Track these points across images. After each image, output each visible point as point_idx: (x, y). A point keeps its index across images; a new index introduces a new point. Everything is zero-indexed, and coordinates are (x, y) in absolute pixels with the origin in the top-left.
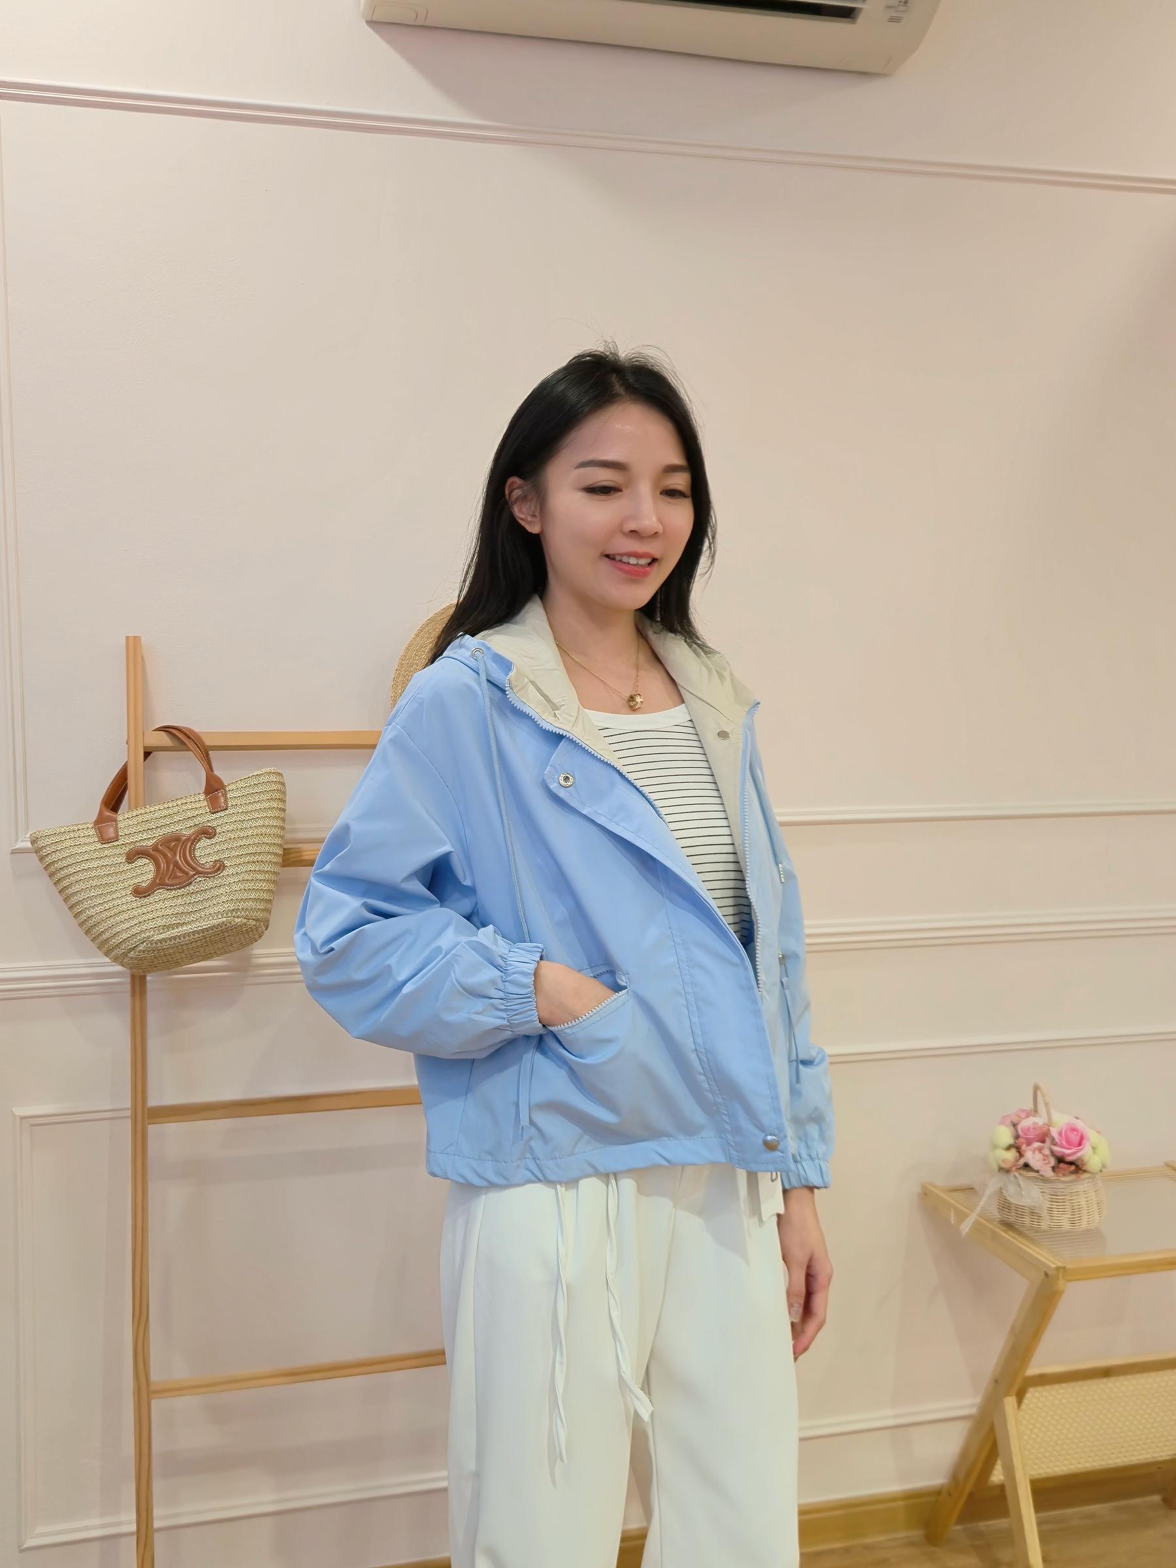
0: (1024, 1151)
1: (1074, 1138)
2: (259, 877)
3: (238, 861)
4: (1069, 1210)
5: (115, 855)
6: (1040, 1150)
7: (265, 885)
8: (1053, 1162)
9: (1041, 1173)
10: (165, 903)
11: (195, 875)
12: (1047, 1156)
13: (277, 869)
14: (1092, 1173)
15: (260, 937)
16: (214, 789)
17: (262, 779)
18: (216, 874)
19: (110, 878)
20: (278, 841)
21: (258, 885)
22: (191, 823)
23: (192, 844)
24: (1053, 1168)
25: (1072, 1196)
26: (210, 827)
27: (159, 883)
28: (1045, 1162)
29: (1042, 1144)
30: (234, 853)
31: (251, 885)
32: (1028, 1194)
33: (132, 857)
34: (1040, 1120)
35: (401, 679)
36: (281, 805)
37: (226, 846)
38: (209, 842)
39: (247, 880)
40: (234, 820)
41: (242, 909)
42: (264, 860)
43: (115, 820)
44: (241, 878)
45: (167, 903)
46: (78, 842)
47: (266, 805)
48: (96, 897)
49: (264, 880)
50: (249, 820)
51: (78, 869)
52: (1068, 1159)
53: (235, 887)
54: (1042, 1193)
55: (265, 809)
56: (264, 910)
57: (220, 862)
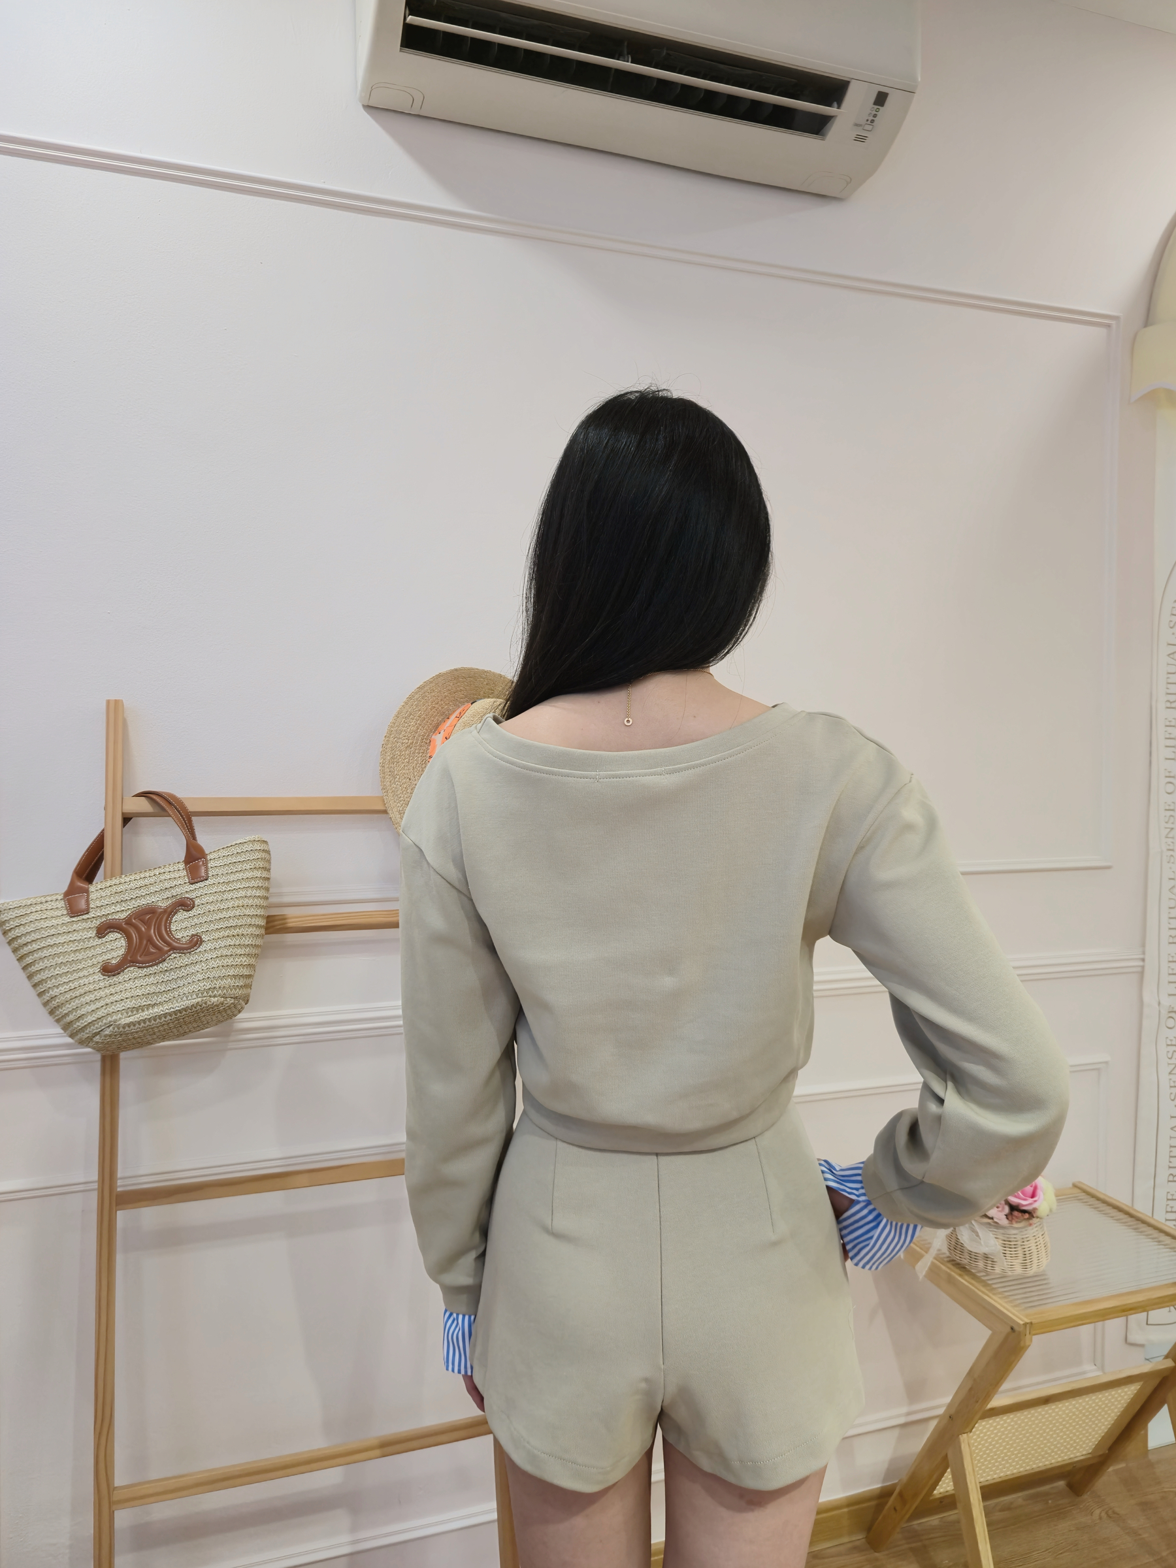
2: (239, 951)
3: (217, 935)
5: (85, 928)
7: (245, 960)
10: (135, 983)
11: (169, 951)
13: (259, 942)
14: (1042, 1219)
15: (240, 1011)
16: (194, 858)
17: (248, 849)
18: (192, 949)
19: (78, 954)
20: (258, 912)
21: (238, 961)
22: (168, 894)
23: (168, 917)
24: (1007, 1216)
25: (1023, 1242)
26: (188, 898)
27: (131, 959)
30: (212, 927)
31: (230, 961)
32: (984, 1240)
33: (103, 930)
35: (390, 746)
36: (265, 874)
37: (205, 918)
38: (186, 914)
39: (226, 956)
40: (214, 890)
41: (220, 987)
42: (245, 933)
43: (87, 891)
44: (219, 954)
45: (138, 983)
46: (45, 916)
47: (249, 874)
48: (61, 975)
49: (244, 955)
50: (230, 890)
51: (42, 945)
52: (1022, 1208)
53: (212, 963)
54: (997, 1239)
55: (248, 878)
56: (244, 986)
57: (198, 936)
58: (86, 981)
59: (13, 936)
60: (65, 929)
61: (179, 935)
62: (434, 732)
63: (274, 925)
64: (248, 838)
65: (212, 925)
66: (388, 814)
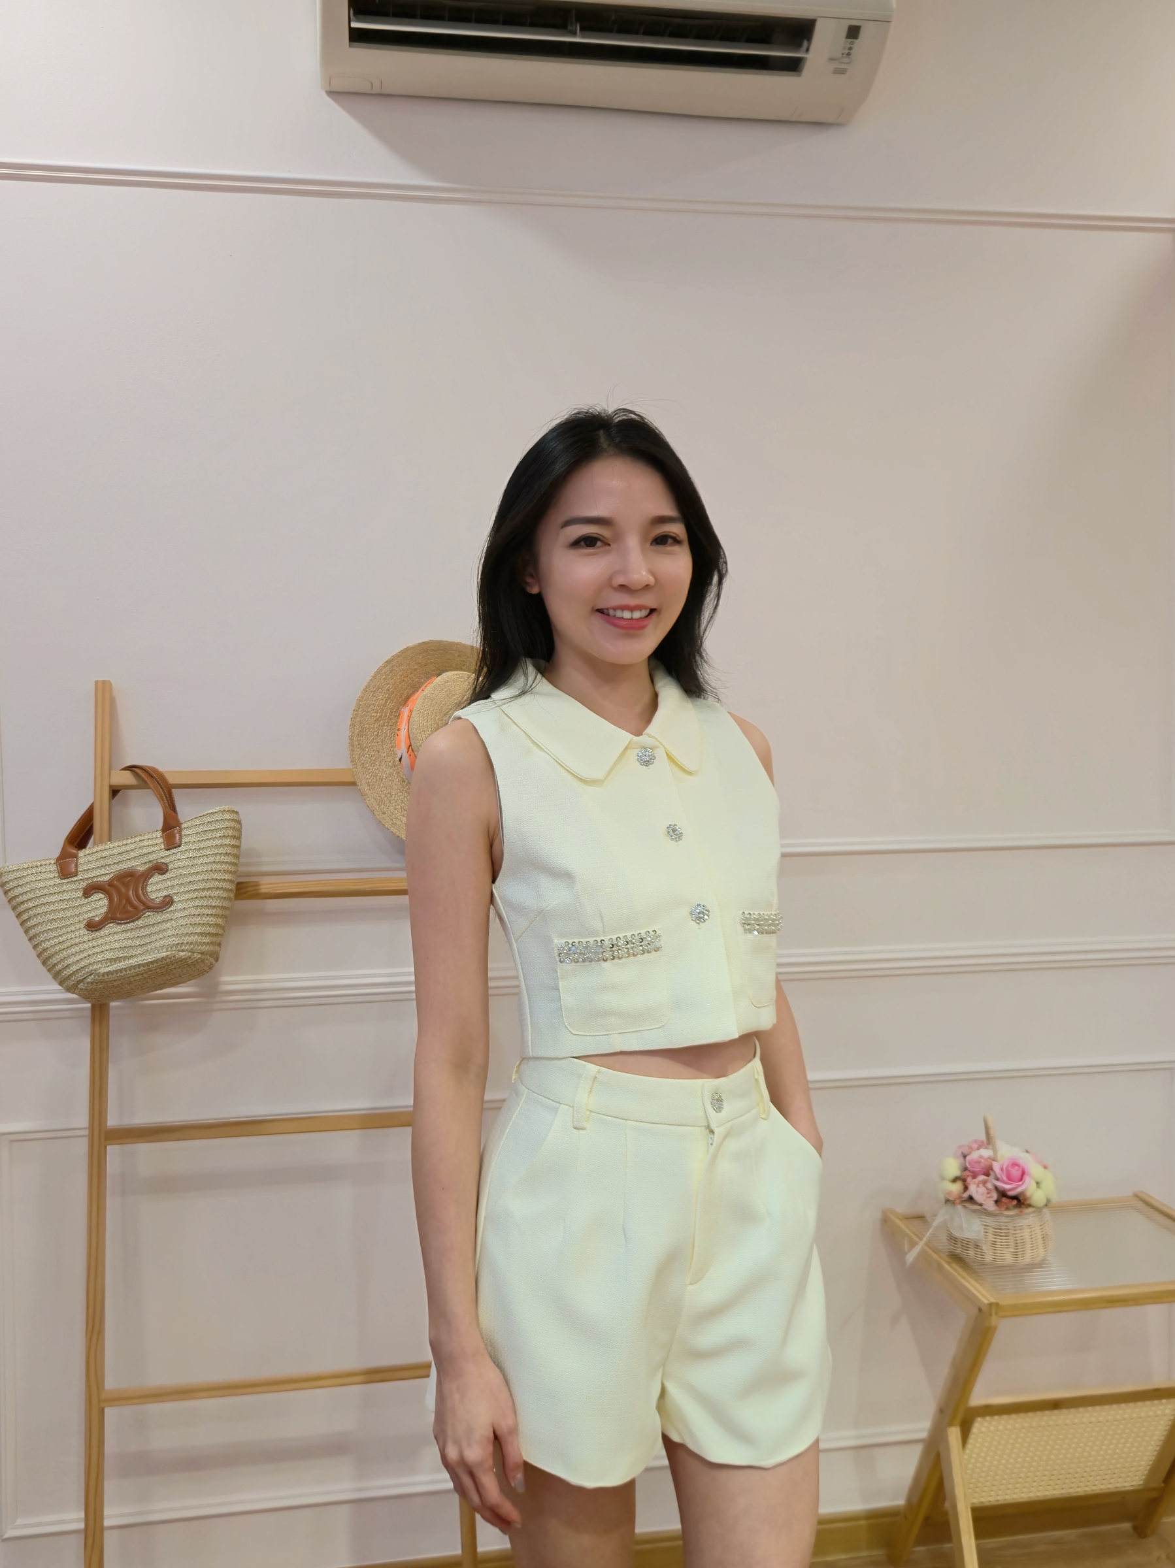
0: (969, 1184)
1: (1015, 1173)
2: (207, 911)
3: (187, 896)
4: (1012, 1244)
5: (73, 889)
6: (984, 1183)
7: (212, 920)
8: (995, 1196)
9: (984, 1206)
10: (115, 937)
11: (144, 910)
12: (990, 1190)
13: (227, 904)
14: (1036, 1207)
15: (210, 968)
16: (170, 826)
17: (215, 818)
18: (165, 909)
19: (67, 912)
20: (226, 877)
21: (205, 920)
22: (145, 859)
23: (145, 880)
24: (995, 1202)
25: (1015, 1230)
26: (163, 863)
27: (110, 917)
28: (989, 1195)
29: (985, 1178)
30: (183, 889)
31: (197, 920)
32: (970, 1227)
33: (88, 891)
34: (986, 1153)
35: (358, 719)
36: (234, 842)
37: (176, 882)
38: (161, 877)
39: (194, 915)
40: (186, 856)
41: (187, 943)
42: (212, 895)
43: (76, 856)
44: (188, 913)
45: (116, 937)
46: (40, 878)
47: (219, 842)
48: (52, 930)
49: (211, 915)
50: (200, 856)
51: (36, 903)
52: (1011, 1193)
53: (181, 922)
54: (986, 1226)
55: (217, 845)
56: (212, 943)
57: (170, 897)
58: (73, 935)
59: (13, 896)
60: (56, 889)
61: (153, 896)
62: (403, 705)
63: (244, 890)
64: (218, 809)
65: (183, 887)
66: (357, 785)
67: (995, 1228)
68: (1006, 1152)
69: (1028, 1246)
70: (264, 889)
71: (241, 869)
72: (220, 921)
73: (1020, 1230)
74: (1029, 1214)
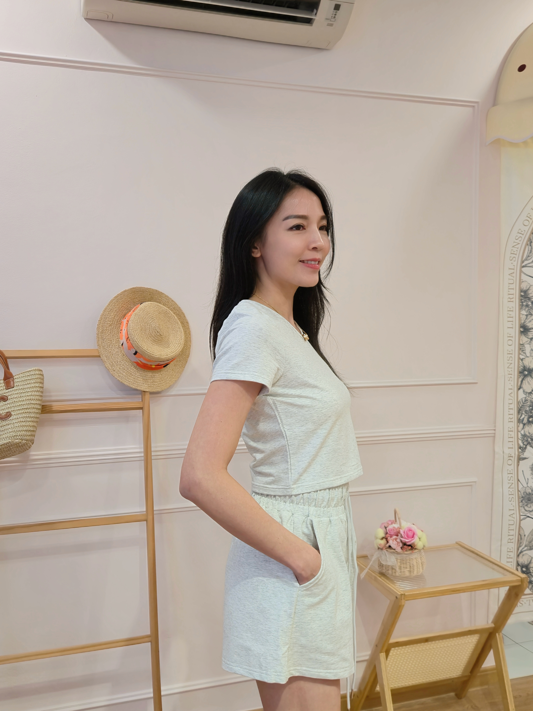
0: (389, 540)
1: (410, 534)
2: (28, 420)
3: (18, 412)
4: (408, 567)
6: (396, 539)
7: (31, 424)
8: (401, 545)
9: (396, 550)
12: (399, 542)
13: (38, 416)
14: (419, 550)
15: (30, 448)
16: (8, 378)
17: (31, 373)
18: (7, 418)
20: (38, 402)
21: (28, 424)
24: (401, 548)
25: (410, 561)
26: (5, 396)
28: (398, 545)
29: (397, 537)
30: (16, 408)
31: (24, 424)
32: (390, 560)
34: (396, 526)
35: (101, 325)
36: (41, 385)
37: (13, 405)
38: (4, 403)
39: (22, 421)
40: (17, 392)
41: (19, 435)
42: (31, 411)
44: (19, 420)
47: (33, 385)
49: (31, 421)
50: (24, 392)
52: (408, 544)
53: (16, 425)
54: (397, 559)
55: (32, 387)
56: (31, 435)
57: (9, 412)
61: (1, 412)
62: (123, 318)
63: (45, 409)
64: (33, 369)
66: (101, 357)
67: (401, 560)
68: (405, 525)
69: (415, 567)
70: (54, 408)
71: (44, 399)
72: (35, 424)
73: (412, 560)
74: (416, 553)
